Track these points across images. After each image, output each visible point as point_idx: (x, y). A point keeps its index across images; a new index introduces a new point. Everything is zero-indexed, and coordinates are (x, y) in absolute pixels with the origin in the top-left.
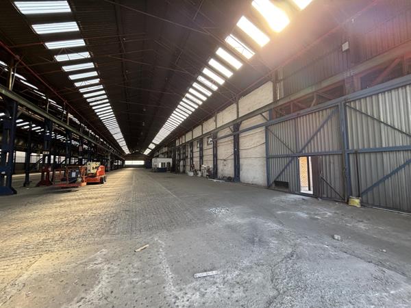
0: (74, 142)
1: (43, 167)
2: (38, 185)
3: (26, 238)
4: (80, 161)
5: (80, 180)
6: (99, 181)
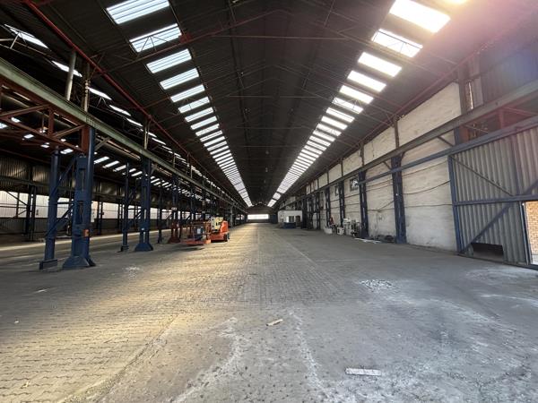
0: (197, 197)
1: (172, 223)
2: (169, 242)
3: (164, 295)
4: (204, 216)
5: (205, 237)
6: (222, 239)
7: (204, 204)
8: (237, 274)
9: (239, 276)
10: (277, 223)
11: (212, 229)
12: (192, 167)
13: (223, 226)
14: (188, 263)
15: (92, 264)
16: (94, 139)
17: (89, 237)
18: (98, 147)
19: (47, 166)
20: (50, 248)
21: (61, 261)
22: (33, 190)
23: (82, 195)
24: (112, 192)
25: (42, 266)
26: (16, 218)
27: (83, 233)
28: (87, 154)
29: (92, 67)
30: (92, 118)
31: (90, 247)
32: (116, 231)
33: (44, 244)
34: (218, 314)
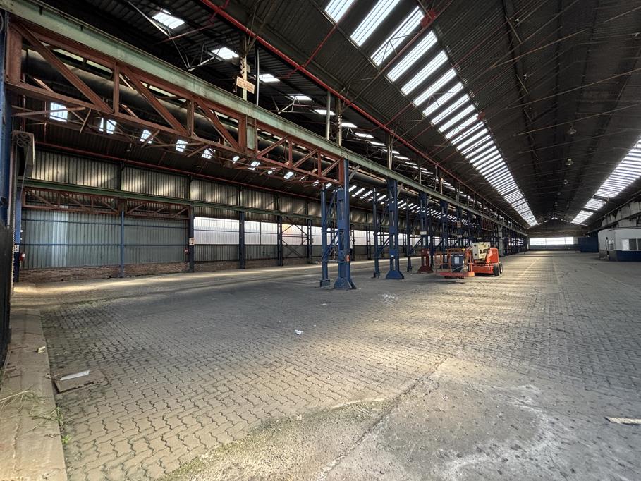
2: (420, 271)
7: (459, 226)
8: (526, 325)
9: (529, 327)
10: (597, 251)
11: (475, 257)
12: (442, 180)
13: (491, 254)
14: (447, 298)
15: (354, 288)
16: (347, 170)
17: (350, 262)
18: (350, 178)
19: (317, 202)
20: (325, 269)
21: (333, 280)
22: (308, 222)
23: (342, 223)
24: (360, 219)
25: (321, 285)
26: (302, 245)
27: (345, 258)
28: (343, 186)
29: (342, 101)
30: (346, 151)
31: (351, 271)
32: (366, 257)
33: (321, 266)
34: (502, 372)
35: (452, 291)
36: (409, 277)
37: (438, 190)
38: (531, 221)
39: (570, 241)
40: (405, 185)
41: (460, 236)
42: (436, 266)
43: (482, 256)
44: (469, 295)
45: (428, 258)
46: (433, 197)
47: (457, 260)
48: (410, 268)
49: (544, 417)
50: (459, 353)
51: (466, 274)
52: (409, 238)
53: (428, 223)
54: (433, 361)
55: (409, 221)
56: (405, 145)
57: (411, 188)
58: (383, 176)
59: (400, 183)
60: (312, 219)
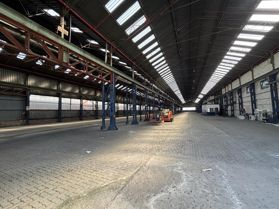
1: (145, 112)
2: (145, 121)
5: (161, 119)
6: (170, 120)
7: (159, 103)
8: (180, 140)
9: (181, 141)
10: (202, 112)
11: (164, 115)
12: (153, 84)
13: (170, 113)
14: (154, 131)
15: (117, 129)
16: (115, 77)
17: (115, 118)
18: (116, 80)
19: (101, 90)
20: (104, 121)
21: (107, 126)
22: (97, 99)
23: (112, 100)
24: (121, 99)
25: (101, 129)
26: (93, 110)
27: (113, 116)
28: (113, 84)
29: (113, 47)
30: (114, 69)
31: (116, 122)
32: (123, 115)
33: (102, 120)
34: (172, 159)
35: (156, 128)
36: (140, 123)
37: (152, 88)
38: (183, 101)
39: (194, 109)
40: (139, 86)
41: (159, 107)
42: (151, 118)
43: (167, 114)
44: (162, 130)
45: (147, 115)
46: (150, 91)
47: (158, 116)
48: (141, 119)
49: (184, 173)
50: (157, 153)
51: (161, 121)
52: (140, 107)
53: (148, 101)
54: (147, 158)
55: (141, 100)
56: (139, 69)
57: (141, 87)
58: (130, 81)
59: (137, 85)
60: (98, 98)
